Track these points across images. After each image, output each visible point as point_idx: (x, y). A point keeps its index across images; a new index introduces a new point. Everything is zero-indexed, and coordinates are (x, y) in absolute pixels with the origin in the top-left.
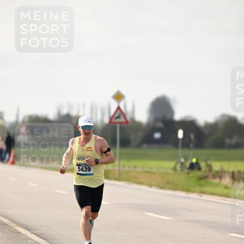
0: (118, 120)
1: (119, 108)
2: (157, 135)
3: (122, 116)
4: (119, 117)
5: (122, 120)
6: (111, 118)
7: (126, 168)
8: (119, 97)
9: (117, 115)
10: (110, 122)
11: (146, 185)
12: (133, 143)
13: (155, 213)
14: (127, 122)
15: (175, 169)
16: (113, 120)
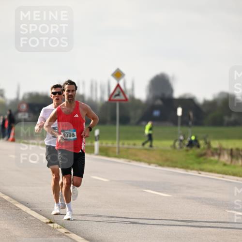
0: (117, 98)
1: (118, 86)
2: (156, 113)
3: (121, 94)
4: (118, 95)
5: (122, 97)
6: (110, 96)
7: (126, 146)
8: (118, 75)
9: (117, 93)
10: (110, 99)
11: (145, 162)
12: (132, 121)
13: (154, 190)
14: (126, 100)
15: (174, 146)
16: (113, 98)
